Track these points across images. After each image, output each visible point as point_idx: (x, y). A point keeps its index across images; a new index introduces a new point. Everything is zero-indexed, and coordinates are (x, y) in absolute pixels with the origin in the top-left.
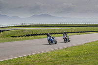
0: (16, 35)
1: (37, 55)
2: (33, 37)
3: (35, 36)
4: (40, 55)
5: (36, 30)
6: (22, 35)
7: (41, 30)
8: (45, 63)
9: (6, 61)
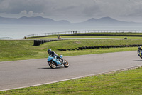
0: (64, 48)
1: (94, 77)
2: (89, 51)
3: (92, 50)
4: (99, 77)
5: (93, 41)
6: (73, 47)
7: (101, 41)
8: (107, 89)
9: (51, 85)
